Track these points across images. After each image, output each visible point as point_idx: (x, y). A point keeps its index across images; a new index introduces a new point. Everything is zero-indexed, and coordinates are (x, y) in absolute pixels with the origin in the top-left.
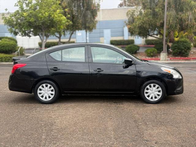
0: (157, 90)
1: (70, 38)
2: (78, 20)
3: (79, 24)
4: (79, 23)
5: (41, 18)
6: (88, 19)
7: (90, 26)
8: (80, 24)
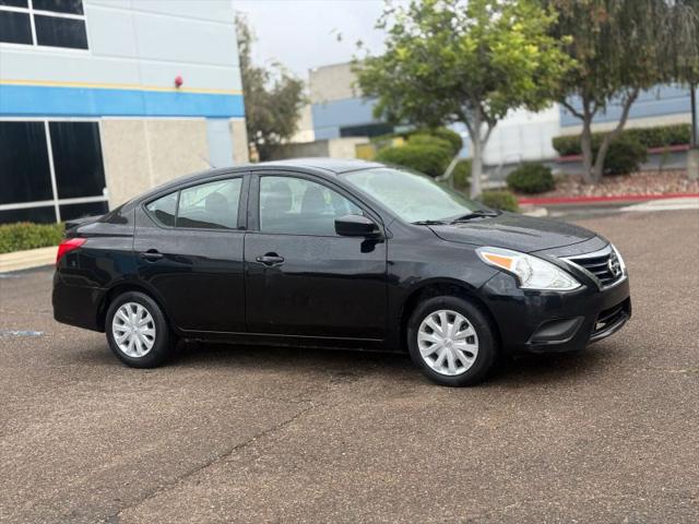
0: (459, 333)
1: (623, 120)
2: (644, 47)
3: (649, 63)
4: (648, 56)
5: (451, 60)
6: (682, 39)
7: (690, 64)
8: (653, 59)
